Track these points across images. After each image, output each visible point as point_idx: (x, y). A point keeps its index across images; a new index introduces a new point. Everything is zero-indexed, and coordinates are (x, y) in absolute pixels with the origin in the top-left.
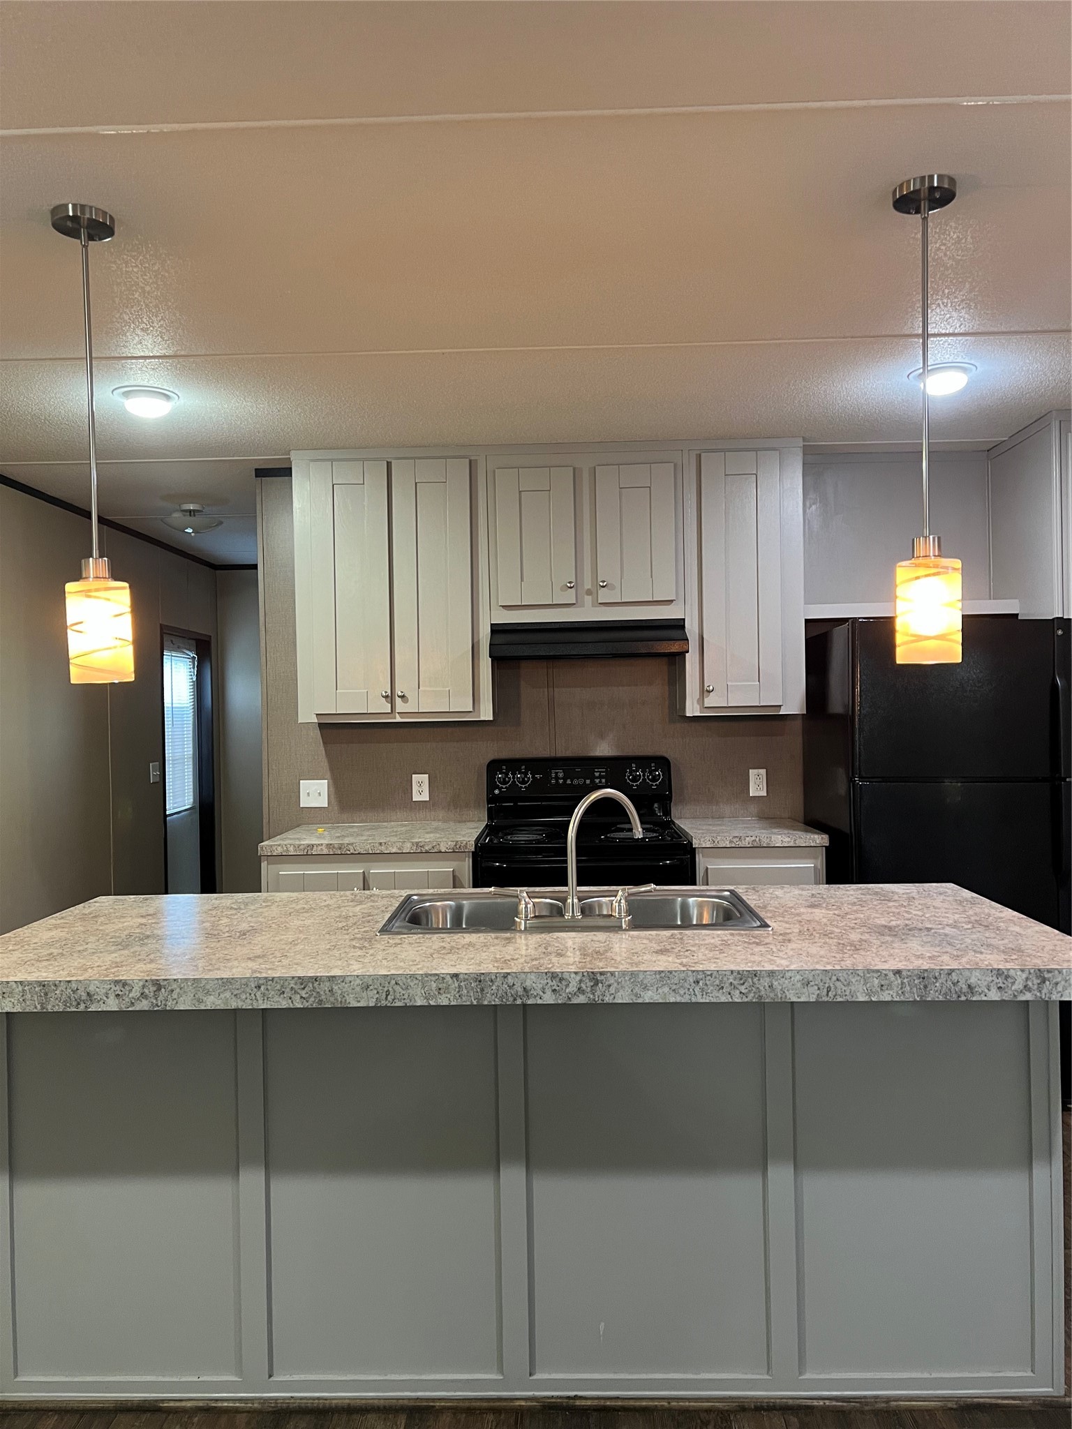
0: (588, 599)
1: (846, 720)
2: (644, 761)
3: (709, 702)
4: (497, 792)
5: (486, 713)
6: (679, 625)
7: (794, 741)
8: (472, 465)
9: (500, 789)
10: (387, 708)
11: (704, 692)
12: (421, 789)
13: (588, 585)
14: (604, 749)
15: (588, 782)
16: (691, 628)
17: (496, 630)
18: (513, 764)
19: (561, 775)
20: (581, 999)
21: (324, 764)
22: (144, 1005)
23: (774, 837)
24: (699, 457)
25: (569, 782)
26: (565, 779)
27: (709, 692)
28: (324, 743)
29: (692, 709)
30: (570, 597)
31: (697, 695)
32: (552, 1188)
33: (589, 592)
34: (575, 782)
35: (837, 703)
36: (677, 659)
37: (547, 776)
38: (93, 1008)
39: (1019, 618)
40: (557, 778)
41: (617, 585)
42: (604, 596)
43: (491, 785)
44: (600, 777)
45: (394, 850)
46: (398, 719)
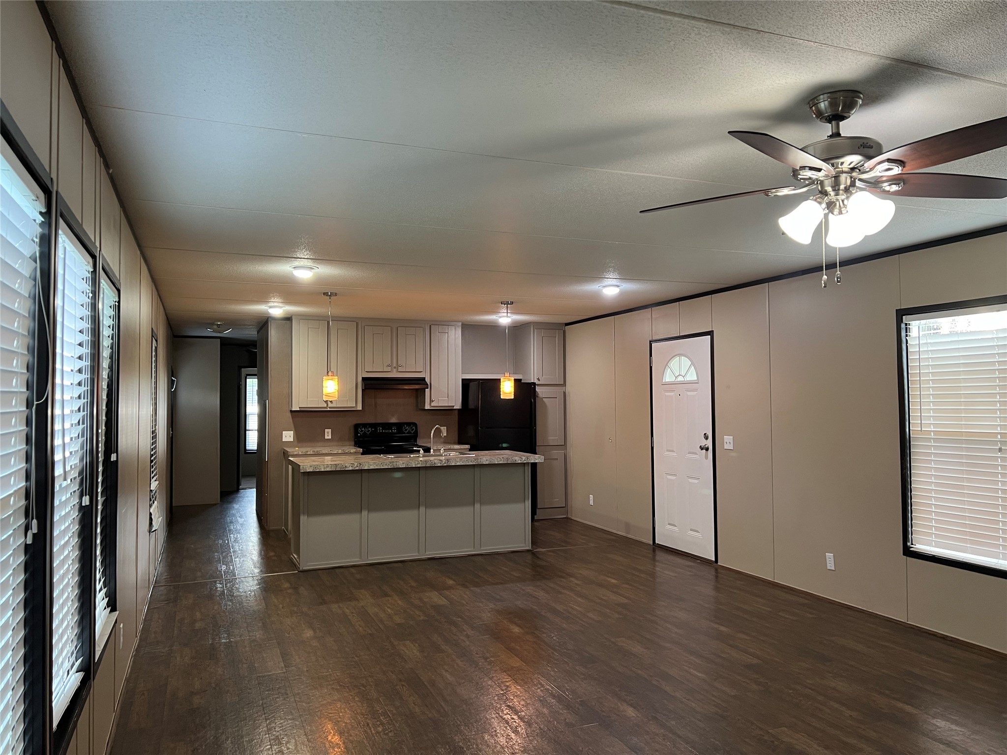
0: (395, 370)
1: (476, 410)
2: (409, 424)
3: (432, 405)
4: (359, 435)
5: (360, 408)
6: (424, 379)
7: (455, 417)
8: (357, 324)
9: (360, 434)
10: (325, 405)
11: (431, 401)
12: (328, 434)
13: (395, 365)
14: (394, 420)
15: (390, 431)
16: (427, 380)
17: (364, 379)
18: (365, 425)
19: (381, 429)
20: (445, 465)
21: (292, 426)
22: (357, 468)
23: (455, 446)
24: (430, 326)
25: (384, 431)
26: (382, 430)
27: (433, 401)
28: (292, 418)
29: (427, 407)
30: (389, 369)
31: (429, 402)
32: (430, 512)
33: (395, 368)
34: (386, 431)
35: (471, 405)
36: (423, 391)
37: (376, 429)
38: (346, 469)
39: (522, 382)
40: (380, 430)
41: (404, 365)
42: (400, 369)
43: (356, 432)
44: (394, 429)
45: (336, 452)
46: (329, 409)
